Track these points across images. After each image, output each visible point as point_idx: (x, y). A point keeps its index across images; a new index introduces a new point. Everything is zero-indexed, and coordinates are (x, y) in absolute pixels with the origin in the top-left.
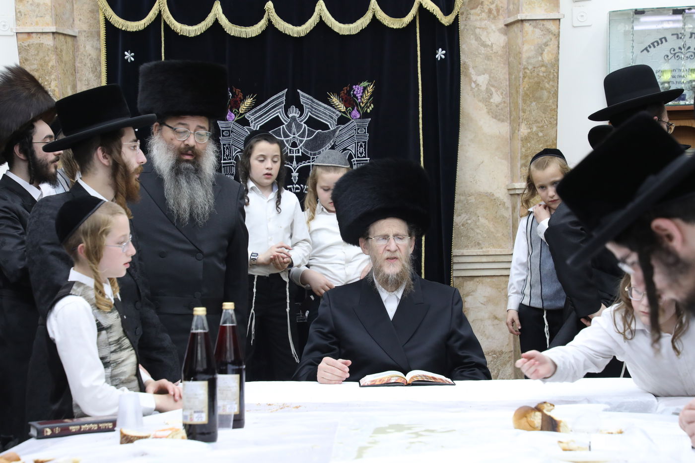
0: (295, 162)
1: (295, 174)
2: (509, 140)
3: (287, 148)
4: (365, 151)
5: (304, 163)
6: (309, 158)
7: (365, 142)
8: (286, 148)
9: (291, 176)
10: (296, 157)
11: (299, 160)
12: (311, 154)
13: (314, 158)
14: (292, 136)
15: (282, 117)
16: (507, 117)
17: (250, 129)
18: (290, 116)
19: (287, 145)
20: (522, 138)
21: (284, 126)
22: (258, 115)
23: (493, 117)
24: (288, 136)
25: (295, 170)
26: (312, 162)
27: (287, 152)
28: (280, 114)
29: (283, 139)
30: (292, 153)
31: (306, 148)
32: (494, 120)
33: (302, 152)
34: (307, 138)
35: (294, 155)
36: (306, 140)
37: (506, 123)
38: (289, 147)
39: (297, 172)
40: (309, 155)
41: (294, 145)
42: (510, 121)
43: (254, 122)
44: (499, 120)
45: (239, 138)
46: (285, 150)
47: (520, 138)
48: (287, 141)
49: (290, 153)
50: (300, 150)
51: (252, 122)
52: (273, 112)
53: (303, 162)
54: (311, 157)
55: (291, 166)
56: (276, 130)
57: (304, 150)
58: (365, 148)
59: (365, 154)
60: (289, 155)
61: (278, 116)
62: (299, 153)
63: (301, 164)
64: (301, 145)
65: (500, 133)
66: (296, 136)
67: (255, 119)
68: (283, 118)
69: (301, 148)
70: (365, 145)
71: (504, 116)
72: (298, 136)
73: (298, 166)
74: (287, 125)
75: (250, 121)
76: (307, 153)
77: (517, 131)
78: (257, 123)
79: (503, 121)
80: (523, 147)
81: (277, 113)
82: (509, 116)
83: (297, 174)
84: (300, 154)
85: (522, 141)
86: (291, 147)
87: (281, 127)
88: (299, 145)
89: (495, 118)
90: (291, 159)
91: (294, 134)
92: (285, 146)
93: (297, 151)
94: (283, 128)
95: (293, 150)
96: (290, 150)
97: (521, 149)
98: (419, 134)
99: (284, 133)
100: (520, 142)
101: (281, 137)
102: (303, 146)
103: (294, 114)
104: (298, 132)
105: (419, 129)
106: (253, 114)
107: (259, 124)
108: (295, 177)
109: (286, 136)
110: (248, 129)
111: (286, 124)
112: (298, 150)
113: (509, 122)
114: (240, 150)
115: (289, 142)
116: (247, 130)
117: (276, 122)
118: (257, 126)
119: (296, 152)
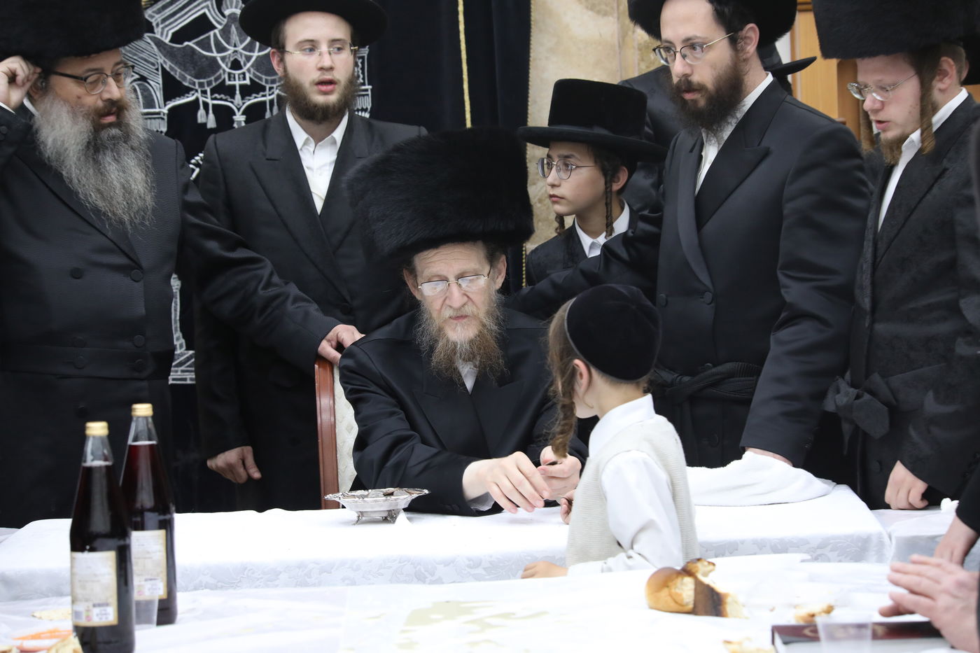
0: (238, 96)
1: (239, 118)
2: (617, 48)
3: (224, 71)
4: (363, 73)
5: (256, 97)
6: (263, 89)
7: (363, 58)
8: (221, 71)
9: (233, 121)
10: (241, 87)
11: (246, 91)
12: (267, 81)
13: (272, 88)
14: (232, 49)
15: (213, 16)
16: (612, 8)
17: (155, 38)
18: (227, 12)
19: (223, 65)
20: (640, 44)
21: (216, 31)
22: (168, 12)
23: (587, 8)
24: (225, 50)
25: (239, 110)
26: (270, 95)
27: (224, 80)
28: (209, 10)
29: (215, 54)
30: (232, 79)
31: (257, 70)
32: (590, 13)
33: (251, 79)
34: (259, 51)
35: (237, 83)
36: (258, 57)
37: (611, 18)
38: (228, 70)
39: (243, 114)
40: (263, 83)
41: (236, 65)
42: (618, 13)
43: (161, 26)
44: (598, 12)
45: (135, 55)
46: (220, 75)
47: (636, 47)
48: (223, 59)
49: (230, 80)
50: (248, 76)
51: (158, 25)
52: (196, 7)
53: (254, 95)
54: (268, 87)
55: (232, 102)
56: (202, 40)
57: (254, 74)
58: (363, 69)
59: (364, 79)
60: (228, 83)
61: (204, 15)
62: (244, 79)
63: (249, 100)
64: (249, 65)
65: (601, 35)
66: (240, 48)
67: (164, 20)
68: (214, 18)
69: (249, 70)
70: (363, 63)
71: (606, 5)
72: (244, 49)
73: (244, 103)
74: (222, 30)
75: (154, 24)
76: (260, 79)
77: (630, 33)
78: (166, 26)
79: (605, 14)
80: (643, 60)
81: (202, 8)
82: (615, 5)
83: (243, 118)
84: (247, 82)
85: (640, 49)
86: (231, 68)
87: (212, 33)
88: (245, 65)
89: (592, 9)
90: (230, 91)
91: (235, 46)
92: (219, 67)
93: (241, 76)
94: (215, 35)
95: (234, 75)
96: (229, 74)
97: (639, 64)
98: (459, 41)
99: (218, 44)
100: (637, 52)
101: (212, 52)
102: (252, 66)
103: (234, 10)
104: (242, 42)
105: (458, 32)
106: (159, 11)
107: (171, 29)
108: (239, 122)
109: (221, 49)
110: (150, 37)
111: (220, 27)
112: (244, 74)
113: (616, 15)
114: (137, 76)
115: (227, 60)
116: (149, 41)
117: (202, 25)
118: (168, 31)
119: (239, 78)
